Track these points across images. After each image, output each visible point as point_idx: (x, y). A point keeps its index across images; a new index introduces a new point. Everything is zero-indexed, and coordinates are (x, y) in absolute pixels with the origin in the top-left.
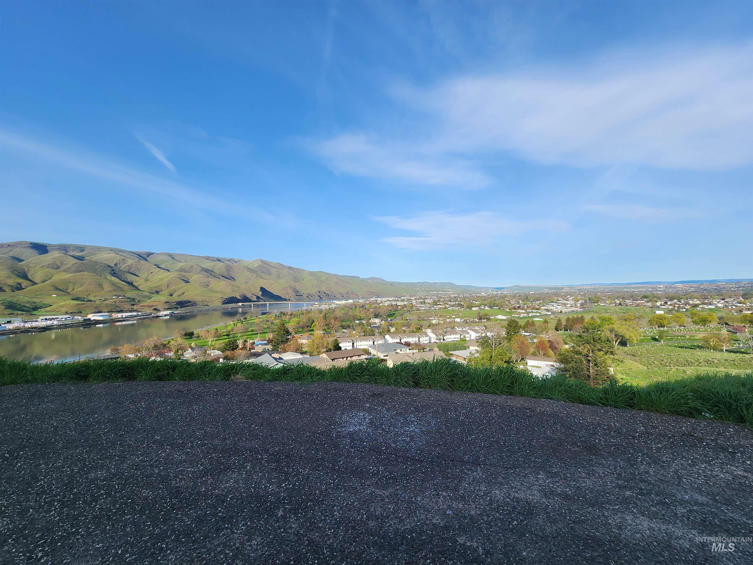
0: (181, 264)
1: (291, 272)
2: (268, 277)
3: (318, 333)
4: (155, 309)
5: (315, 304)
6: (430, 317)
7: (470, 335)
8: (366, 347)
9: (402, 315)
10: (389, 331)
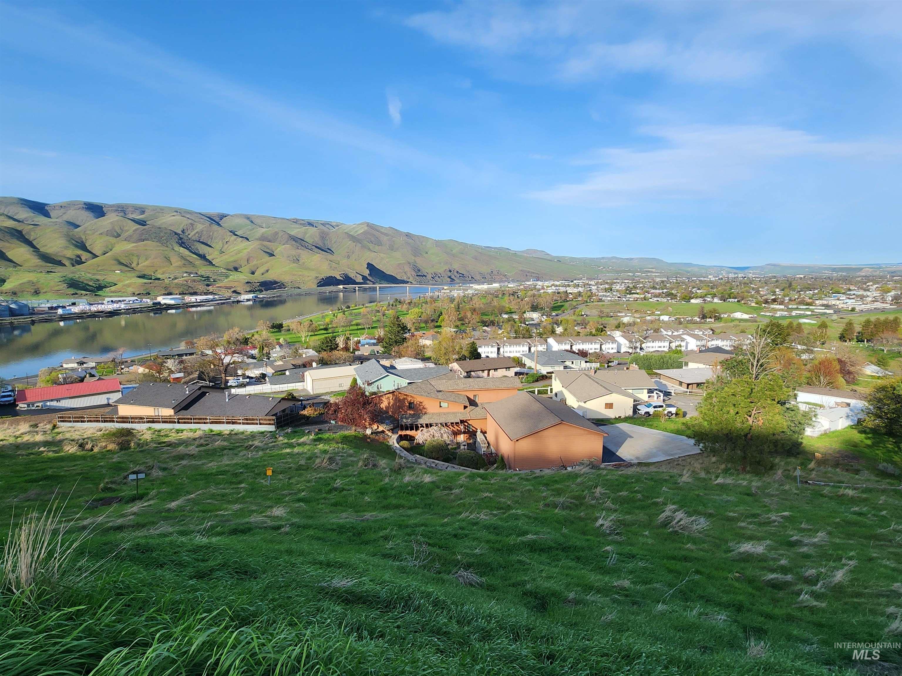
0: (264, 230)
1: (410, 241)
2: (377, 247)
3: (448, 330)
4: (234, 292)
5: (443, 289)
6: (620, 312)
7: (687, 343)
8: (518, 355)
9: (575, 307)
10: (553, 332)
